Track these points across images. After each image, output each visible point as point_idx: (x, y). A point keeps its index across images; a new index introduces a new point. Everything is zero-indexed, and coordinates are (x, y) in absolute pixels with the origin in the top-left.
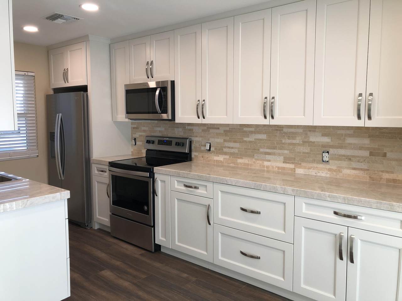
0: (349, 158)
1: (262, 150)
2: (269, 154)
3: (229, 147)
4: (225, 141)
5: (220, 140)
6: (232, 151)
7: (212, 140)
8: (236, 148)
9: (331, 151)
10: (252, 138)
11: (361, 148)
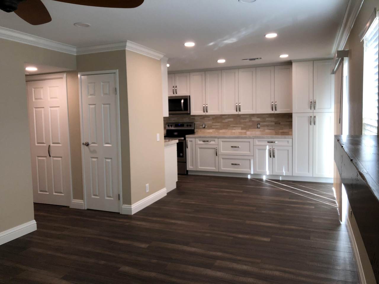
0: (268, 126)
1: (231, 125)
2: (235, 127)
3: (215, 126)
4: (213, 123)
5: (210, 122)
6: (217, 127)
7: (206, 123)
8: (218, 125)
9: (261, 123)
10: (226, 121)
11: (272, 122)
